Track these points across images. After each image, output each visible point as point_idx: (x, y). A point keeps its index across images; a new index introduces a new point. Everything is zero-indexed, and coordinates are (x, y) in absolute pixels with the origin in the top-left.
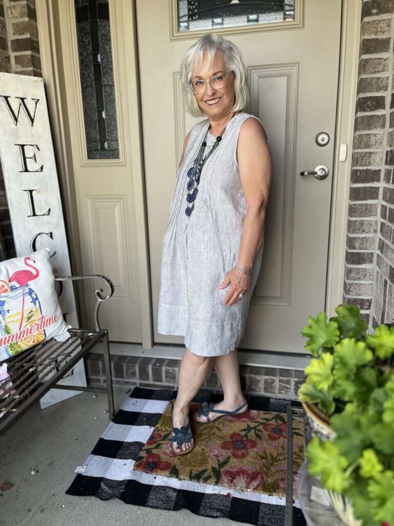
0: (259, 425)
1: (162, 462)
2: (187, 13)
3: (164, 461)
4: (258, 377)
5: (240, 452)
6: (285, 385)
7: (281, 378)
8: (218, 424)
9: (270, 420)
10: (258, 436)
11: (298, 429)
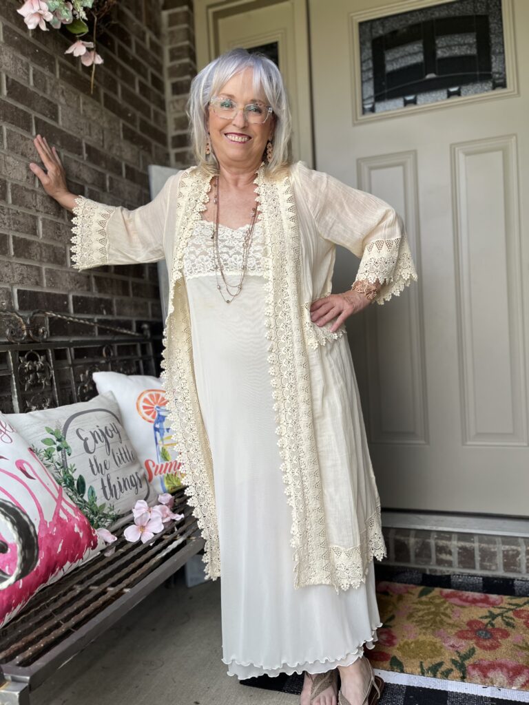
0: (507, 612)
1: (375, 653)
2: (373, 94)
4: (493, 548)
5: (487, 642)
8: (445, 609)
9: (522, 606)
10: (508, 624)
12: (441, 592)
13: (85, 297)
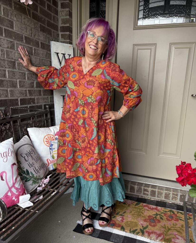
0: (162, 213)
1: (117, 224)
2: (142, 17)
3: (117, 223)
4: (162, 191)
5: (153, 224)
6: (175, 196)
7: (174, 193)
8: (142, 211)
9: (167, 212)
10: (161, 218)
11: (181, 217)
12: (143, 204)
13: (25, 98)
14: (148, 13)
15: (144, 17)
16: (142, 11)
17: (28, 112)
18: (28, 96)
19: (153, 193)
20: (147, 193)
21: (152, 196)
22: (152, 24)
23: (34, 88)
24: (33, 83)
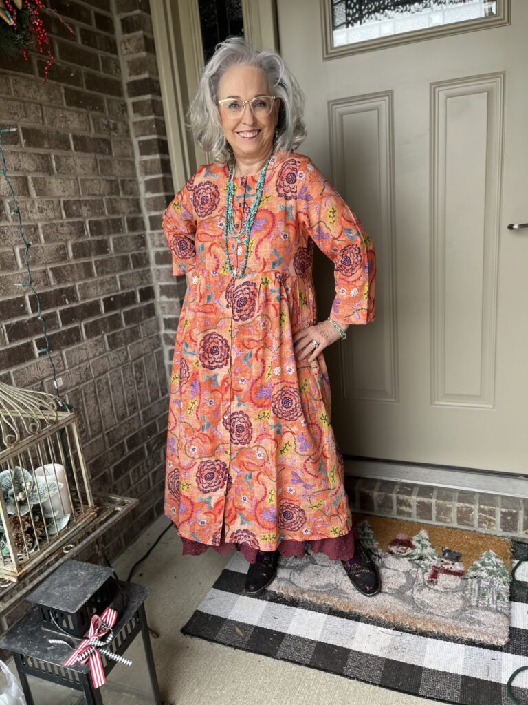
2: (345, 21)
4: (448, 504)
6: (488, 516)
7: (482, 506)
13: (43, 293)
14: (360, 7)
15: (350, 19)
16: (343, 5)
17: (59, 327)
18: (53, 284)
19: (425, 510)
20: (407, 509)
21: (422, 518)
22: (374, 37)
23: (69, 261)
24: (64, 247)
